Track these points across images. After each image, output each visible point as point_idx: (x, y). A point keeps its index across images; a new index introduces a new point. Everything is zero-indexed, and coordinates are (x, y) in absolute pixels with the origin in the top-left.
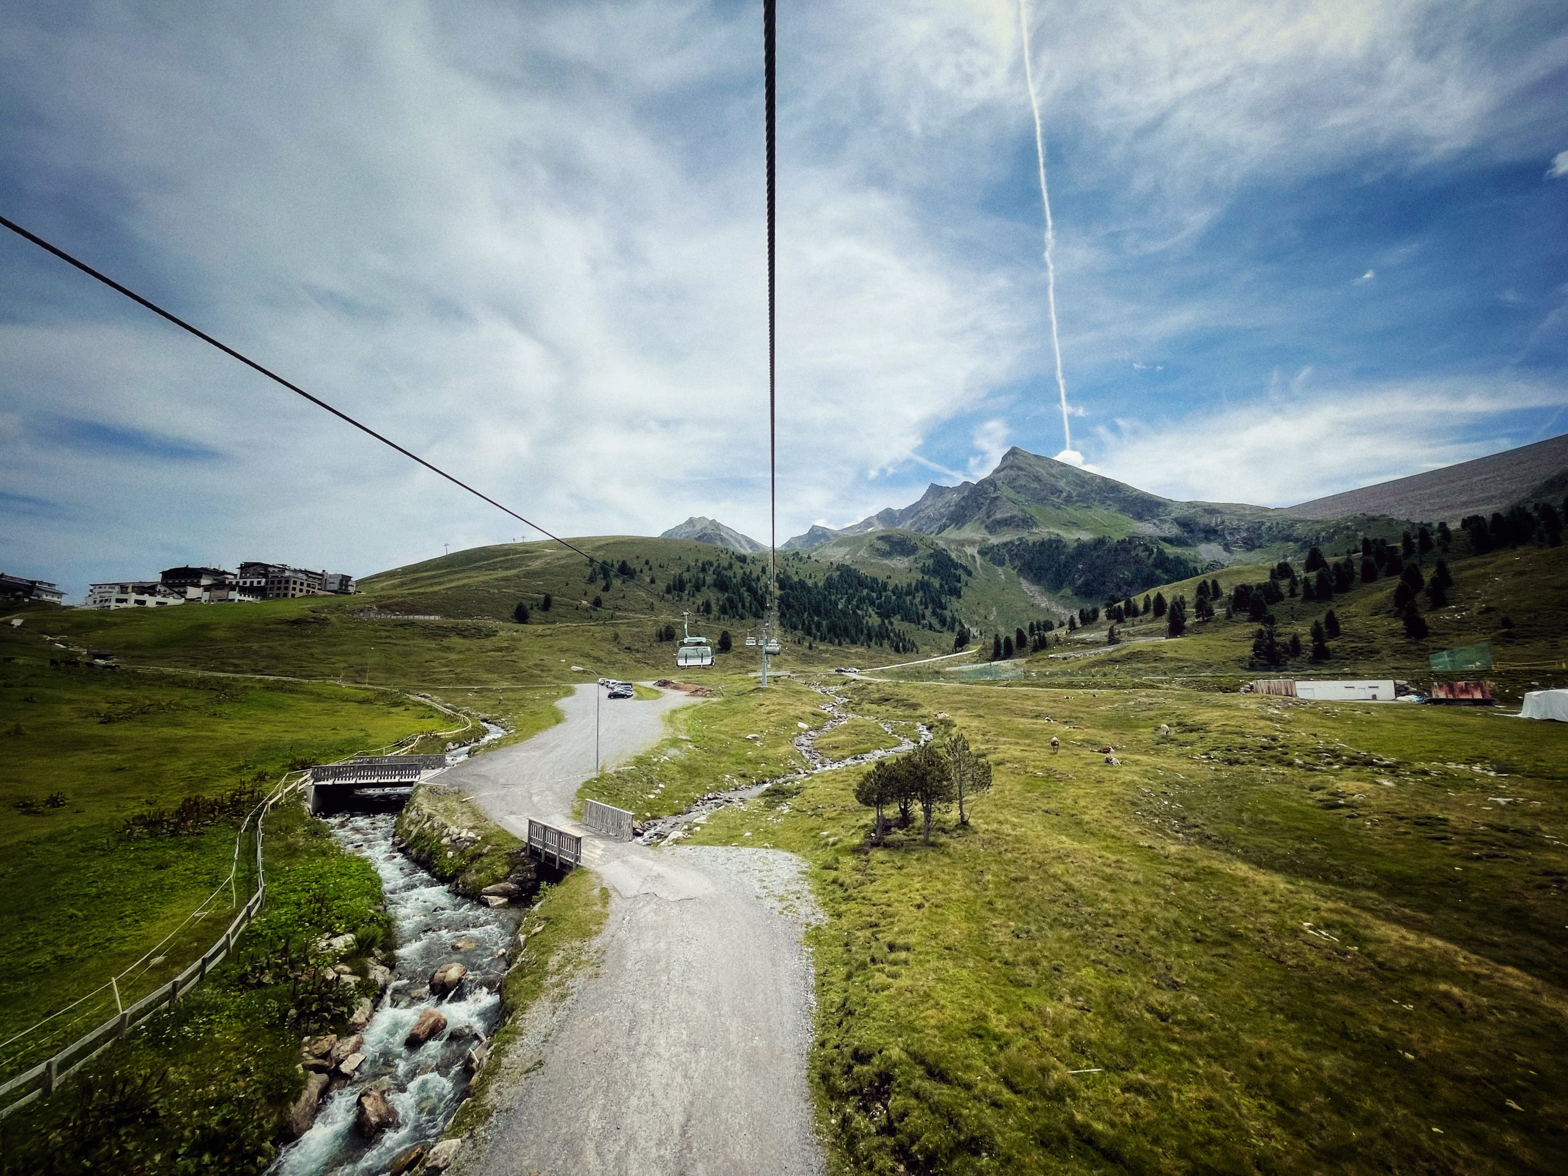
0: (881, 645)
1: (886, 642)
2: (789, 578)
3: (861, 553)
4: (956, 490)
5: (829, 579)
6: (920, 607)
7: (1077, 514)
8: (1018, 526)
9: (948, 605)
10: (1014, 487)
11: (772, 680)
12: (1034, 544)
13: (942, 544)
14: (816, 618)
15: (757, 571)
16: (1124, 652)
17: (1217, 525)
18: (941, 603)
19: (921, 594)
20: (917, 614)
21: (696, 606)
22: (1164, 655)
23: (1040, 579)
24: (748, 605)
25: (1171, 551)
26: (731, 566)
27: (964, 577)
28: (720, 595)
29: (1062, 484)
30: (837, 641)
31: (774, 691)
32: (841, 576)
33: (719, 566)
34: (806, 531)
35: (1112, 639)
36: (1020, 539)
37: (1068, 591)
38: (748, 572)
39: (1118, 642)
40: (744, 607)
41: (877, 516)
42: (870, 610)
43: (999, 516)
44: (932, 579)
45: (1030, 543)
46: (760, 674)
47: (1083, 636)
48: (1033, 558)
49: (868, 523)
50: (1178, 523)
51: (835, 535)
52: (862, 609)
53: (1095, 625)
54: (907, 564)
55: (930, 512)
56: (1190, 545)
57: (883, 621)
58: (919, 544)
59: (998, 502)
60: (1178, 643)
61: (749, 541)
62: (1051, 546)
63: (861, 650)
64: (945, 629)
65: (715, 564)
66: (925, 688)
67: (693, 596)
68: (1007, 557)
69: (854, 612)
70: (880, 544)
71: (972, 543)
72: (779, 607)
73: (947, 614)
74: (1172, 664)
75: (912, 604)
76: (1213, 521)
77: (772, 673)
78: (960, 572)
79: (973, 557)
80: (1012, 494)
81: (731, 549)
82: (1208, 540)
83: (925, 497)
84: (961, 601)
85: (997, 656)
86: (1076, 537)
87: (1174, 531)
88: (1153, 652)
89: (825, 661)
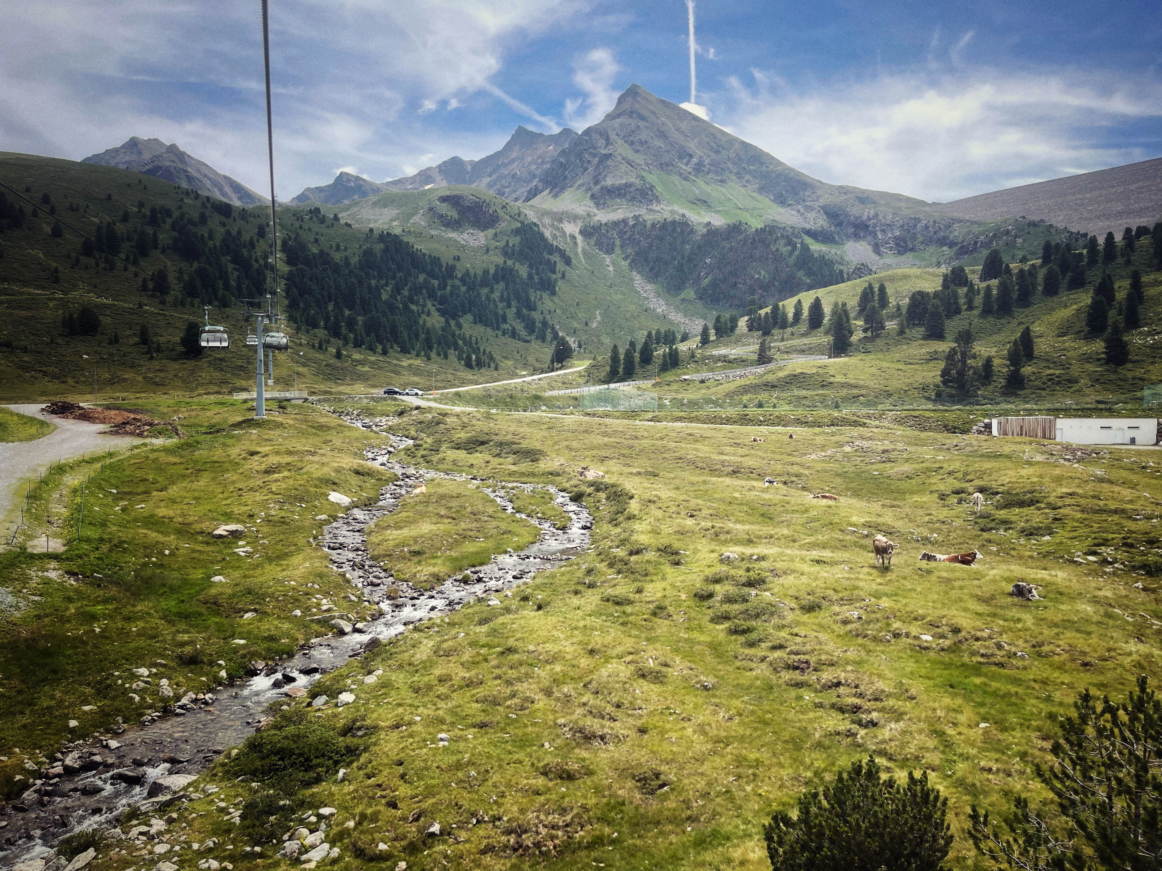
0: (446, 357)
1: (452, 353)
2: (303, 247)
3: (416, 219)
4: (553, 139)
5: (368, 253)
6: (501, 305)
7: (708, 189)
8: (633, 199)
9: (539, 303)
10: (632, 143)
11: (274, 406)
12: (653, 225)
13: (532, 216)
14: (347, 312)
15: (249, 233)
16: (781, 374)
17: (869, 219)
18: (528, 299)
19: (502, 285)
20: (496, 314)
21: (140, 280)
22: (832, 379)
23: (657, 275)
24: (233, 284)
25: (815, 247)
26: (203, 219)
27: (560, 266)
28: (185, 266)
29: (692, 146)
30: (380, 347)
31: (280, 425)
32: (386, 250)
33: (182, 217)
34: (331, 181)
35: (763, 358)
36: (636, 218)
37: (690, 293)
38: (234, 233)
39: (769, 360)
40: (227, 286)
41: (439, 166)
42: (429, 304)
43: (609, 182)
44: (517, 266)
45: (649, 224)
46: (254, 395)
47: (723, 351)
48: (651, 246)
49: (425, 176)
50: (826, 213)
51: (376, 190)
52: (417, 303)
53: (733, 338)
54: (483, 241)
55: (515, 168)
56: (837, 243)
57: (447, 322)
58: (501, 213)
59: (609, 162)
60: (845, 364)
61: (237, 188)
62: (674, 230)
63: (418, 362)
64: (533, 337)
65: (176, 214)
66: (533, 423)
67: (135, 263)
68: (618, 242)
69: (406, 307)
70: (444, 208)
71: (574, 218)
72: (287, 291)
73: (536, 316)
74: (844, 392)
75: (488, 298)
76: (866, 213)
77: (276, 394)
78: (555, 258)
79: (573, 237)
80: (630, 154)
81: (204, 193)
82: (857, 237)
83: (509, 146)
84: (556, 299)
85: (613, 376)
86: (706, 220)
87: (819, 222)
88: (817, 374)
89: (363, 378)
